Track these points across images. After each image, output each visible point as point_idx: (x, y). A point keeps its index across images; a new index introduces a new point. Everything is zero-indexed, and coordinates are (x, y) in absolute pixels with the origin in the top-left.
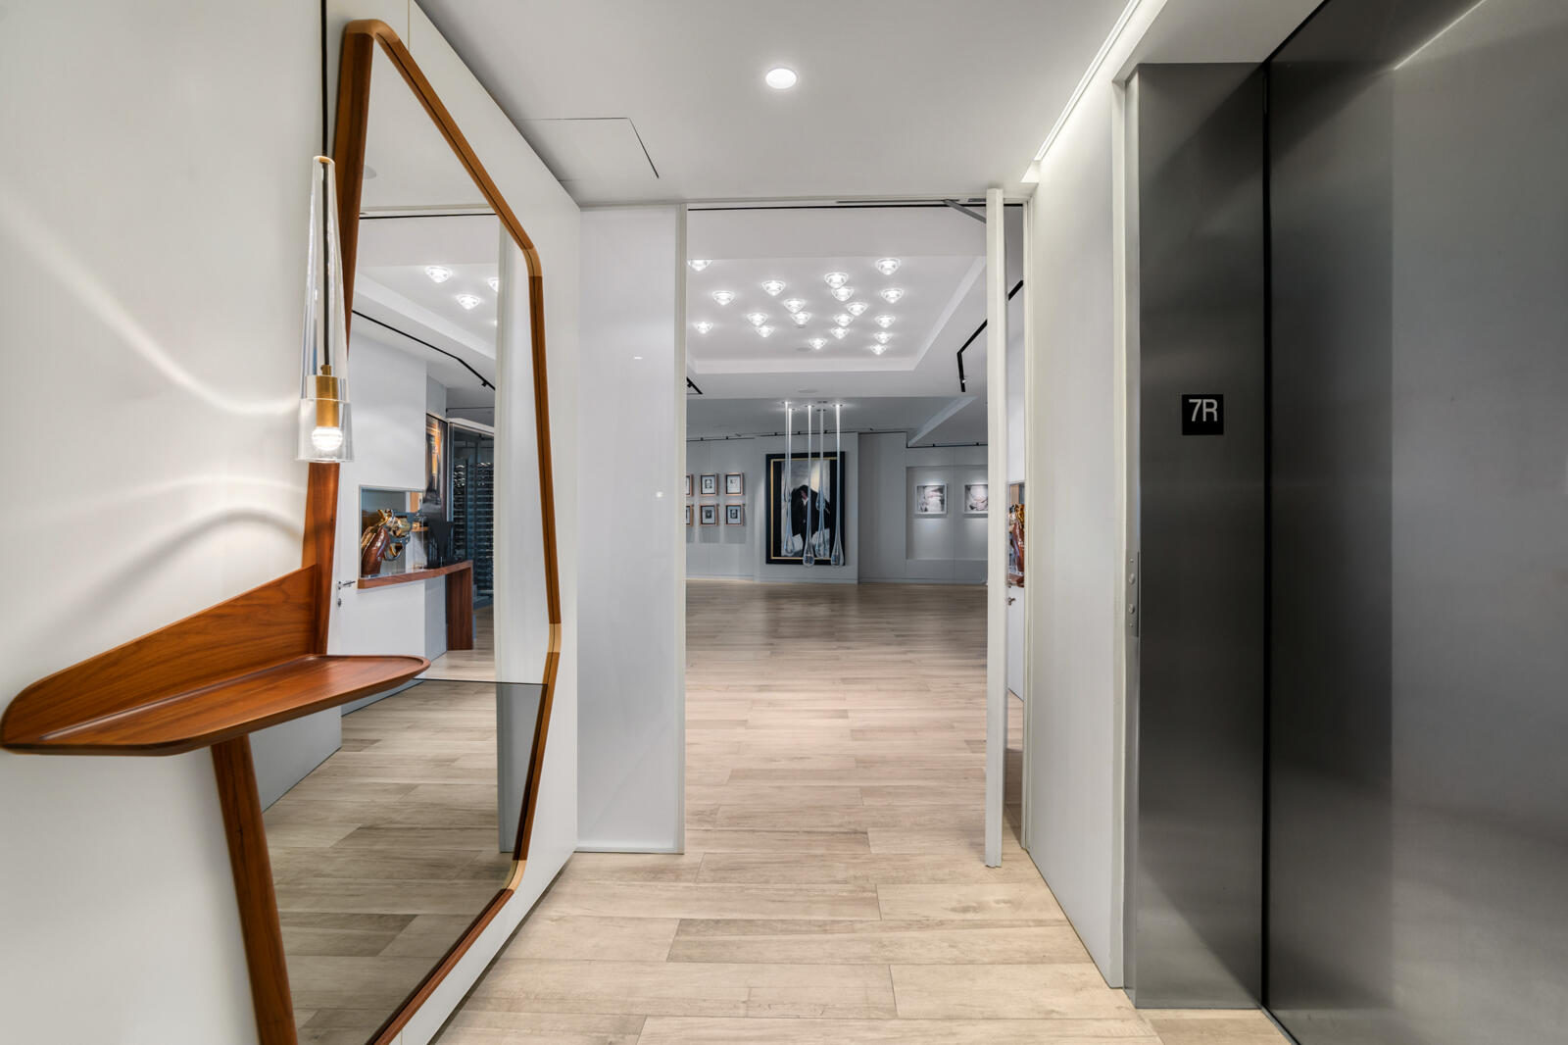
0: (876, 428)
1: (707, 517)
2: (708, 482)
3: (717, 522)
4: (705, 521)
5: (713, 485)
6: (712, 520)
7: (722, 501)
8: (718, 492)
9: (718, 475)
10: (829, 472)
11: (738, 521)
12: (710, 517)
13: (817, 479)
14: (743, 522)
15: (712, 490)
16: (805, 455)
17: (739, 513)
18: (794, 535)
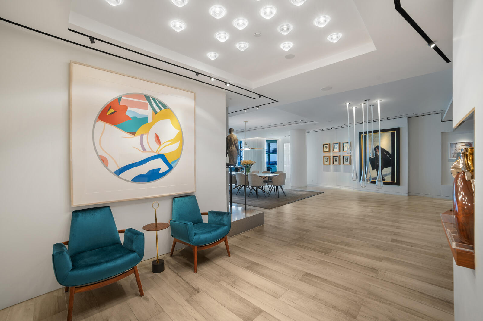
0: (418, 113)
1: (336, 161)
2: (336, 146)
3: (340, 163)
4: (335, 163)
5: (338, 148)
6: (337, 162)
7: (342, 154)
8: (340, 151)
9: (340, 143)
10: (391, 139)
11: (348, 163)
12: (337, 161)
13: (385, 143)
14: (351, 164)
15: (338, 150)
16: (377, 131)
17: (348, 159)
18: (373, 169)
